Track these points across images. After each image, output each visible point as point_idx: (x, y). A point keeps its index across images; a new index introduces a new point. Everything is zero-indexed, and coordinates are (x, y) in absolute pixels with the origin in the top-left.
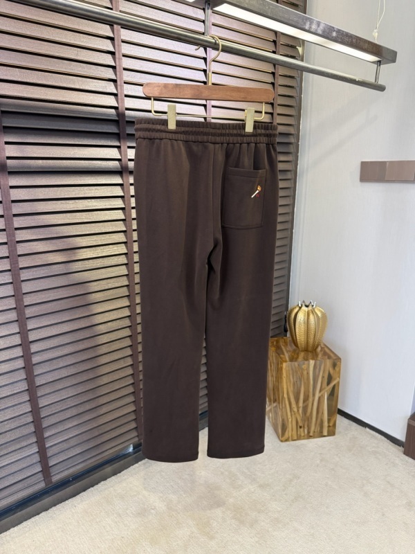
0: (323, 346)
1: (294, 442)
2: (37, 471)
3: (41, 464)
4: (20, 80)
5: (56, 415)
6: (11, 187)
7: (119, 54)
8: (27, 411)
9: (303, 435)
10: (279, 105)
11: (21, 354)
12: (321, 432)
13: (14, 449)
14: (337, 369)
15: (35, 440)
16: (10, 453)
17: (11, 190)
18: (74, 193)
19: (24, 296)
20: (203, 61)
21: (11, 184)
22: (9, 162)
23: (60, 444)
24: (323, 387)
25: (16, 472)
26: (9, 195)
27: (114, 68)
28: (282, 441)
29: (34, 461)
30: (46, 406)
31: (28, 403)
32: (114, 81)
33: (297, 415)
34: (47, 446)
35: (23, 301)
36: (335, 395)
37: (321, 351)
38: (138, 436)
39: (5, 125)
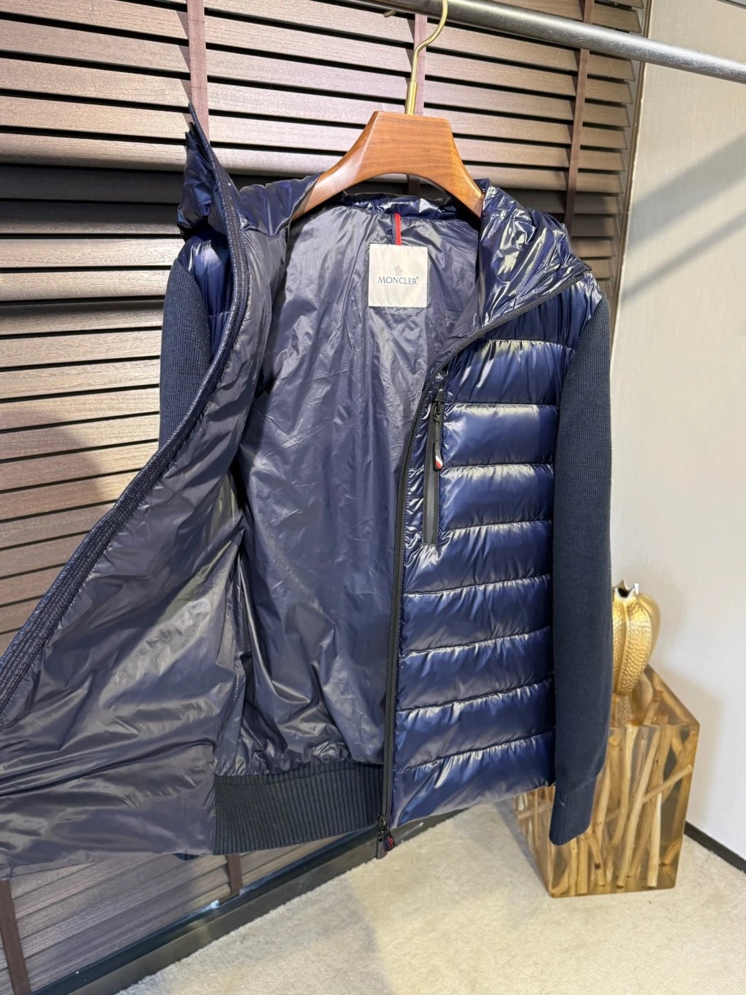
0: (659, 688)
1: (582, 897)
7: (196, 9)
9: (601, 882)
10: (586, 124)
12: (644, 876)
14: (689, 746)
18: (81, 350)
24: (654, 783)
27: (184, 43)
28: (553, 896)
32: (185, 76)
33: (591, 840)
34: (18, 916)
36: (681, 799)
37: (654, 701)
38: (229, 884)
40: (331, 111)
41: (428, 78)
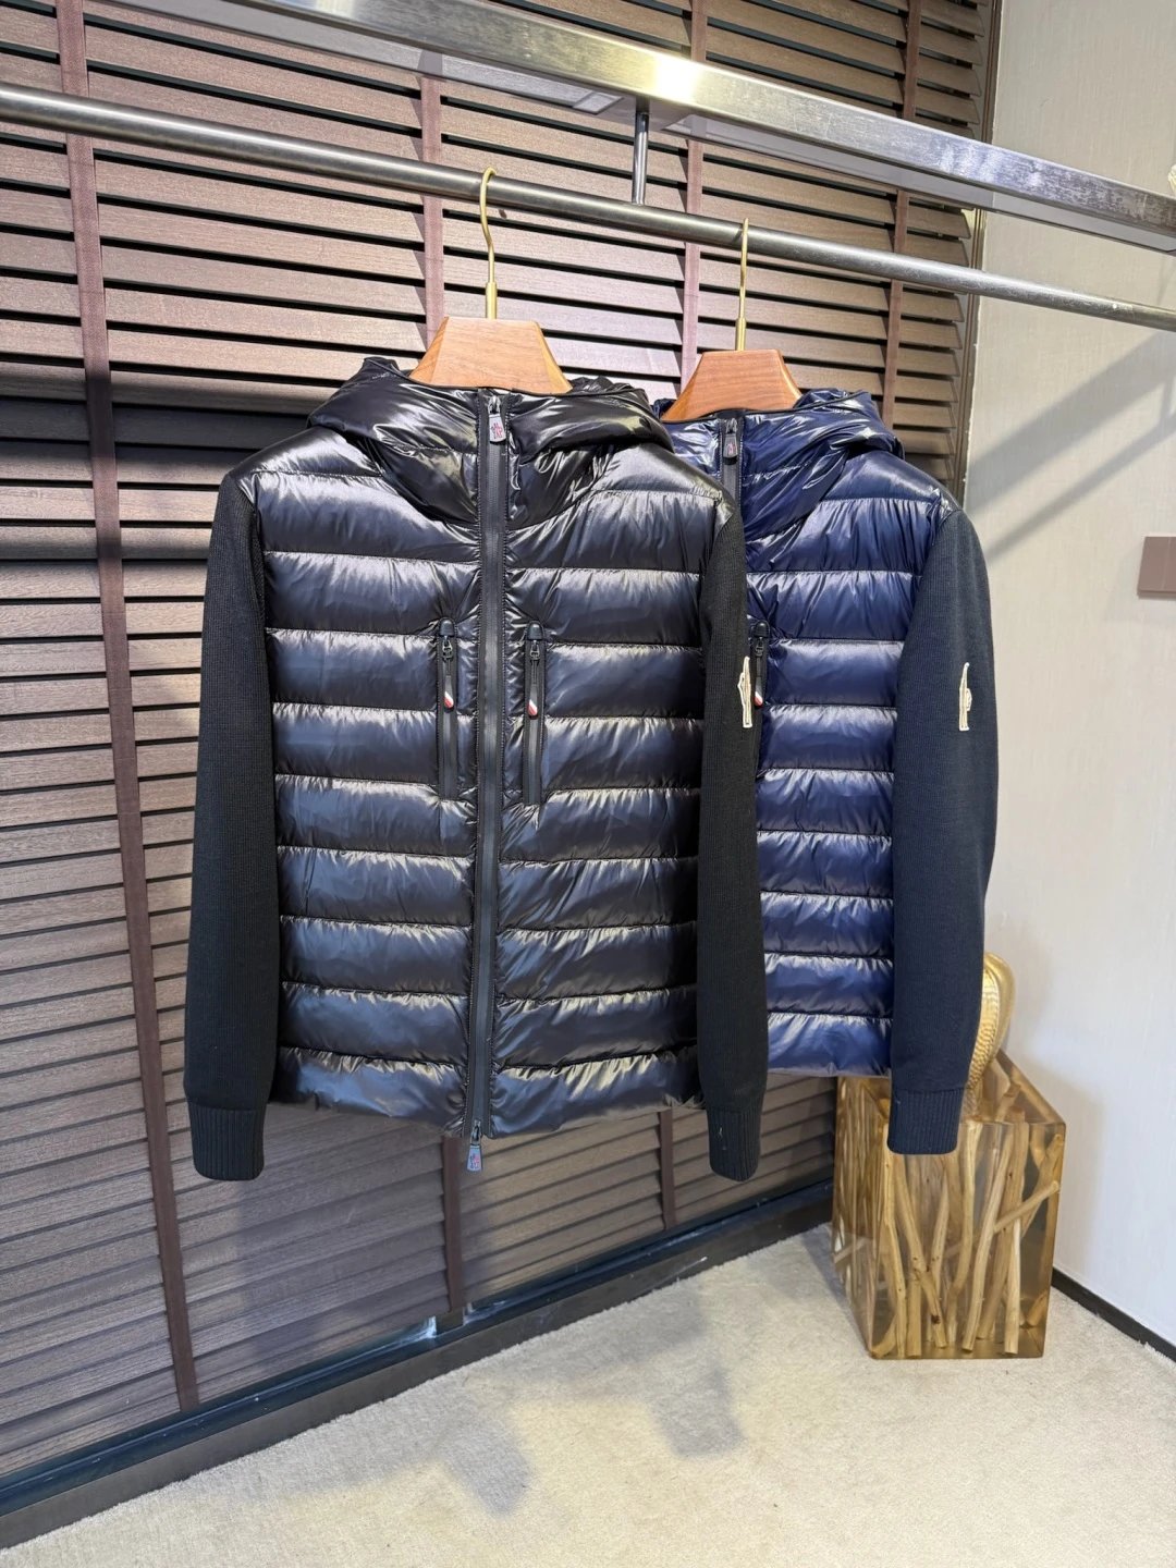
1: (913, 1361)
2: (158, 1367)
3: (172, 1350)
4: (165, 323)
5: (221, 1216)
6: (129, 600)
7: (434, 247)
8: (140, 1197)
9: (941, 1343)
11: (135, 1043)
12: (1000, 1341)
13: (99, 1298)
14: (1053, 1155)
15: (157, 1279)
16: (92, 1307)
17: (129, 606)
19: (151, 886)
21: (128, 593)
22: (126, 532)
23: (227, 1300)
24: (1008, 1205)
25: (103, 1362)
26: (123, 619)
27: (419, 283)
28: (874, 1356)
29: (154, 1340)
30: (191, 1189)
31: (145, 1178)
32: (420, 319)
33: (925, 1280)
34: (189, 1299)
35: (146, 899)
36: (1048, 1233)
37: (1007, 1095)
38: (448, 1299)
39: (121, 439)
41: (702, 320)
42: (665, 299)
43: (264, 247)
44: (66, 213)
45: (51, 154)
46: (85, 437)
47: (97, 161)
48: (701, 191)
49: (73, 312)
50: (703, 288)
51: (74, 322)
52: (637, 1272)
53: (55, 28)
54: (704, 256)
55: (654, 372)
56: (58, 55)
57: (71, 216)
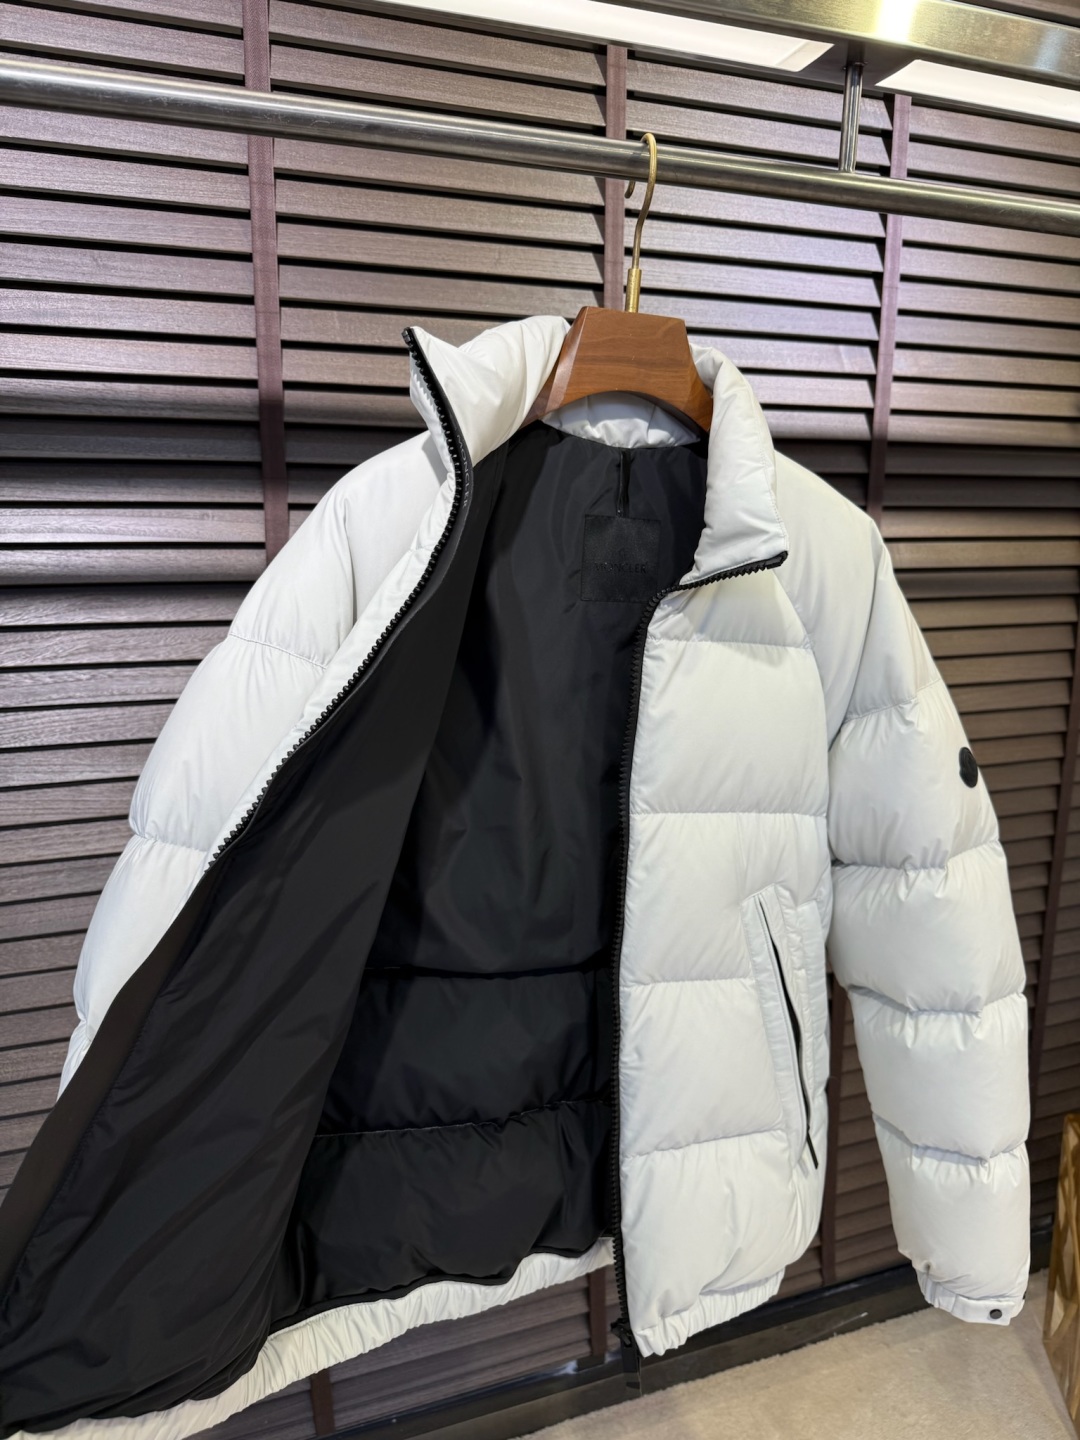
4: (339, 340)
7: (615, 249)
20: (873, 247)
27: (598, 289)
38: (590, 1341)
39: (290, 459)
40: (773, 356)
41: (902, 312)
42: (862, 292)
43: (440, 257)
44: (245, 235)
45: (234, 176)
46: (256, 458)
47: (278, 180)
48: (905, 173)
49: (248, 332)
50: (905, 278)
51: (250, 342)
52: (791, 1324)
53: (242, 51)
54: (907, 244)
55: (848, 369)
56: (244, 76)
57: (250, 238)
